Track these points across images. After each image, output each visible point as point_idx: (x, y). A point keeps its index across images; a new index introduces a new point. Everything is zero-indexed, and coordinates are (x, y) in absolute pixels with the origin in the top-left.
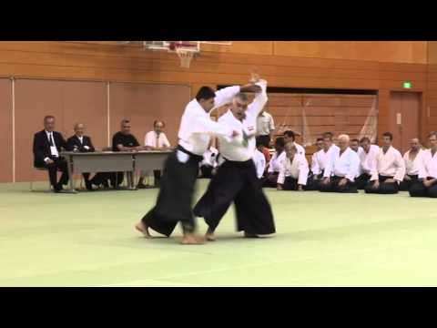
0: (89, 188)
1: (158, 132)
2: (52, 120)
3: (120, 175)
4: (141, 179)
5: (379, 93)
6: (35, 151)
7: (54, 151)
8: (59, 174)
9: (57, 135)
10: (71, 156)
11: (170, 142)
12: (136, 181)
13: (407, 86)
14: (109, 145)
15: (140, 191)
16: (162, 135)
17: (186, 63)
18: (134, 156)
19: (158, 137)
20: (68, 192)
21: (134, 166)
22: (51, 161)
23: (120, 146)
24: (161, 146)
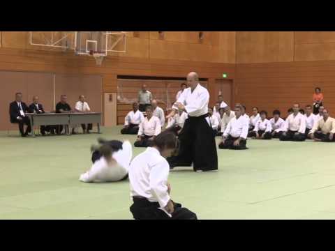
0: (43, 134)
1: (83, 102)
2: (20, 95)
3: (61, 127)
4: (73, 130)
5: (209, 80)
6: (11, 112)
7: (22, 113)
8: (25, 127)
9: (23, 104)
10: (32, 116)
11: (90, 107)
12: (70, 130)
13: (225, 76)
14: (55, 109)
15: (73, 136)
16: (86, 104)
17: (99, 63)
18: (69, 115)
19: (83, 105)
20: (31, 136)
21: (69, 121)
22: (21, 118)
23: (61, 110)
24: (84, 109)
